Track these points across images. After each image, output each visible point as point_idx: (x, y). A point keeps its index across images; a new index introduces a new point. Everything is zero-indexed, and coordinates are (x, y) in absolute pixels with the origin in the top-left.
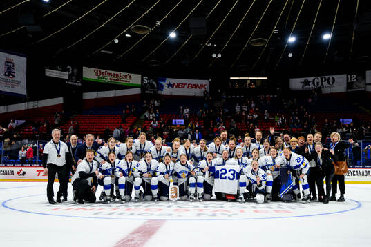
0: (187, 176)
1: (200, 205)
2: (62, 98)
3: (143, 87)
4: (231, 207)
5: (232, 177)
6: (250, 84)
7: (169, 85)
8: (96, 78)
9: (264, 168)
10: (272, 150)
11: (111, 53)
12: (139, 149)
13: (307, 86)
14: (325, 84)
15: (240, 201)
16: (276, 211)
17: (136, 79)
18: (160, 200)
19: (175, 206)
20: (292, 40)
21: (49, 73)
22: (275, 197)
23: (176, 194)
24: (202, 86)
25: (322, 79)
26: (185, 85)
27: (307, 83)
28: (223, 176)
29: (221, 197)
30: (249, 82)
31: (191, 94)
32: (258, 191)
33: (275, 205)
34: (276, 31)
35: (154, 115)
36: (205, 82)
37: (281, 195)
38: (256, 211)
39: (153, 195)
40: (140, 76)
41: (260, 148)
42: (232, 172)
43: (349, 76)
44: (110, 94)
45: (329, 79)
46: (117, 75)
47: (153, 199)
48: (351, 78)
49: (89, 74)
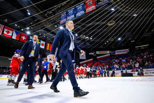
3: (110, 54)
7: (117, 52)
8: (99, 53)
17: (108, 52)
24: (126, 51)
30: (142, 47)
31: (124, 53)
36: (128, 50)
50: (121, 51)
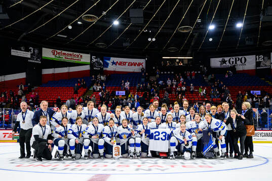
0: (127, 138)
1: (139, 161)
2: (25, 73)
3: (92, 65)
4: (164, 163)
5: (164, 138)
6: (178, 63)
7: (113, 63)
8: (53, 57)
9: (190, 131)
10: (196, 116)
11: (66, 37)
12: (87, 114)
13: (224, 64)
14: (239, 62)
15: (171, 158)
16: (201, 166)
17: (86, 58)
18: (106, 158)
19: (117, 163)
20: (212, 27)
21: (14, 53)
22: (199, 155)
23: (119, 152)
24: (139, 64)
25: (236, 59)
26: (126, 63)
27: (224, 62)
28: (157, 137)
29: (155, 155)
30: (177, 61)
31: (132, 71)
32: (185, 150)
33: (199, 161)
34: (199, 21)
35: (100, 87)
36: (143, 61)
37: (204, 153)
38: (184, 166)
39: (100, 154)
40: (89, 55)
41: (186, 115)
42: (164, 134)
43: (257, 57)
44: (65, 70)
45: (241, 59)
46: (71, 55)
47: (100, 157)
48: (259, 58)
49: (48, 53)
50: (124, 64)
